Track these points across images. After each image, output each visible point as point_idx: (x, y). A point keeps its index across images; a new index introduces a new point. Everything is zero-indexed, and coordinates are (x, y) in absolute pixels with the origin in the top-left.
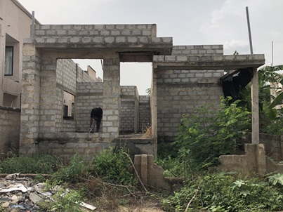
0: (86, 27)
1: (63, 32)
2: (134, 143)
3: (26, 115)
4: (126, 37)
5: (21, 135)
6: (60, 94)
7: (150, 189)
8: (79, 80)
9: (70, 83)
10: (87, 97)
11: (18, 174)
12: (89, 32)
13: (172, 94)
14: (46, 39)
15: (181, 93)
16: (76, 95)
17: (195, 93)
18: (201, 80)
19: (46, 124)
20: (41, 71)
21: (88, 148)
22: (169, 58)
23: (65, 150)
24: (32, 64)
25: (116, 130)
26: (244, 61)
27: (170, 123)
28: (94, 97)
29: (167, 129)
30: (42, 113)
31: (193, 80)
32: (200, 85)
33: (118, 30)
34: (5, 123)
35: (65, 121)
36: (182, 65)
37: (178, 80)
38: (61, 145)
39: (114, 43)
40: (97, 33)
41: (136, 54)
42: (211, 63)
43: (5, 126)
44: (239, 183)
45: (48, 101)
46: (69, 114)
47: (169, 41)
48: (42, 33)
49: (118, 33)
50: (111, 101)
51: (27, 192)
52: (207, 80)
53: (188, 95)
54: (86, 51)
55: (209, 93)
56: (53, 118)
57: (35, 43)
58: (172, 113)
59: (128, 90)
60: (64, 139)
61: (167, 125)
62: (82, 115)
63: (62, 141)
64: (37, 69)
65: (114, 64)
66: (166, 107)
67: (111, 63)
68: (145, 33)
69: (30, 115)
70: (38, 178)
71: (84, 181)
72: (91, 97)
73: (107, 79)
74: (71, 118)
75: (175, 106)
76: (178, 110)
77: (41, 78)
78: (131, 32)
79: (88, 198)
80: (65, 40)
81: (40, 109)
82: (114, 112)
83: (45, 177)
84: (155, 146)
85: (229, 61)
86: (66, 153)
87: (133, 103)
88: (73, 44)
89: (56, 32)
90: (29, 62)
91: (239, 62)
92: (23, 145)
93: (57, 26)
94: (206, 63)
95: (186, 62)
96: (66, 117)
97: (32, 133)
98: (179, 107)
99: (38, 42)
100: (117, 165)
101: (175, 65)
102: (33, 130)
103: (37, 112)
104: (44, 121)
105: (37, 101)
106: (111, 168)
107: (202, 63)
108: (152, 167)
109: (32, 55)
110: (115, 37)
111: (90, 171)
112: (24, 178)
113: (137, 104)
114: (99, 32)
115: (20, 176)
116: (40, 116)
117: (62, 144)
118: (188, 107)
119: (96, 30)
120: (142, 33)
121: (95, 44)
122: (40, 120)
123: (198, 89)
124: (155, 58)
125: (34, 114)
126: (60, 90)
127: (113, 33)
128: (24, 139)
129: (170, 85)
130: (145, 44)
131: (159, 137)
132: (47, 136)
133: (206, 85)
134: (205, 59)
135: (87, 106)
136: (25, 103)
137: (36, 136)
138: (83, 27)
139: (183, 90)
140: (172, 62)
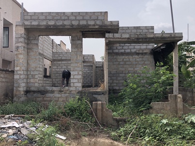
0: (59, 14)
1: (43, 17)
2: (93, 94)
3: (18, 74)
4: (87, 20)
5: (15, 88)
6: (41, 60)
7: (104, 125)
8: (54, 50)
9: (48, 52)
10: (60, 62)
11: (13, 115)
12: (61, 17)
13: (119, 60)
14: (31, 22)
15: (125, 60)
16: (53, 61)
17: (134, 59)
18: (139, 51)
19: (32, 81)
20: (28, 44)
21: (61, 97)
22: (116, 35)
23: (45, 99)
24: (22, 40)
25: (80, 85)
26: (169, 37)
27: (117, 80)
28: (65, 62)
29: (115, 84)
30: (29, 73)
31: (133, 51)
32: (138, 54)
33: (81, 16)
34: (4, 80)
35: (45, 79)
36: (126, 40)
37: (123, 51)
38: (42, 96)
39: (78, 25)
40: (66, 18)
41: (94, 32)
42: (146, 39)
43: (4, 82)
44: (165, 121)
45: (33, 65)
46: (48, 74)
47: (116, 24)
48: (29, 18)
49: (81, 18)
50: (76, 65)
51: (19, 127)
52: (143, 51)
53: (129, 61)
54: (59, 31)
55: (144, 59)
56: (36, 77)
57: (24, 25)
58: (119, 73)
59: (88, 58)
60: (44, 91)
61: (115, 81)
62: (56, 75)
63: (43, 92)
64: (25, 43)
65: (78, 40)
66: (114, 69)
67: (77, 39)
68: (100, 18)
69: (21, 75)
70: (27, 118)
71: (58, 120)
72: (63, 62)
73: (74, 50)
74: (49, 77)
75: (120, 69)
76: (123, 72)
77: (28, 49)
78: (90, 17)
79: (61, 131)
80: (44, 23)
81: (27, 70)
82: (78, 73)
83: (31, 117)
84: (107, 96)
85: (158, 38)
86: (45, 101)
87: (92, 66)
88: (50, 26)
89: (38, 17)
90: (20, 38)
91: (165, 38)
92: (16, 95)
93: (39, 13)
94: (142, 38)
95: (128, 38)
96: (45, 76)
97: (22, 87)
98: (123, 69)
99: (26, 24)
100: (81, 109)
101: (121, 40)
102: (23, 85)
103: (25, 73)
104: (30, 79)
105: (26, 65)
106: (77, 111)
107: (140, 39)
108: (104, 110)
109: (22, 33)
110: (79, 20)
111: (62, 113)
112: (17, 118)
113: (94, 67)
114: (68, 17)
115: (14, 117)
116: (28, 75)
117: (43, 94)
118: (130, 69)
119: (66, 16)
120: (98, 18)
121: (65, 25)
122: (27, 78)
123: (136, 56)
124: (107, 35)
126: (41, 57)
127: (78, 18)
128: (17, 91)
129: (117, 54)
130: (100, 26)
131: (110, 90)
132: (32, 89)
133: (142, 54)
134: (141, 36)
135: (60, 69)
136: (17, 66)
137: (25, 89)
138: (57, 13)
139: (127, 57)
140: (118, 38)
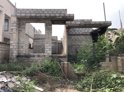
0: (38, 10)
1: (29, 12)
2: (58, 57)
3: (13, 46)
4: (55, 14)
5: (10, 54)
6: (27, 38)
10: (38, 40)
11: (5, 72)
12: (39, 12)
13: (72, 38)
14: (21, 14)
17: (81, 38)
18: (84, 33)
19: (21, 49)
20: (19, 28)
23: (29, 60)
24: (15, 25)
26: (103, 24)
27: (71, 50)
29: (70, 52)
30: (19, 45)
31: (80, 33)
33: (51, 11)
34: (4, 49)
36: (78, 25)
37: (75, 33)
38: (27, 59)
39: (50, 16)
40: (42, 12)
41: (59, 21)
44: (115, 76)
45: (22, 40)
50: (48, 40)
52: (86, 33)
53: (78, 39)
55: (87, 38)
56: (24, 47)
57: (16, 16)
58: (72, 46)
59: (54, 38)
60: (28, 56)
64: (17, 27)
65: (50, 25)
66: (70, 43)
68: (62, 13)
69: (14, 46)
70: (15, 74)
72: (40, 40)
73: (47, 31)
74: (32, 48)
75: (73, 43)
76: (75, 45)
77: (19, 31)
78: (57, 12)
80: (29, 15)
81: (18, 43)
82: (50, 45)
83: (18, 73)
86: (29, 62)
88: (33, 16)
89: (25, 12)
91: (101, 24)
92: (11, 58)
93: (26, 9)
95: (80, 24)
96: (30, 48)
97: (15, 53)
98: (75, 43)
105: (17, 40)
110: (50, 14)
113: (57, 43)
114: (44, 12)
116: (19, 46)
118: (78, 43)
121: (42, 16)
122: (18, 48)
123: (82, 36)
124: (67, 22)
125: (16, 45)
127: (49, 12)
128: (11, 56)
129: (72, 35)
130: (63, 17)
133: (86, 35)
134: (87, 24)
136: (12, 41)
137: (17, 54)
138: (37, 10)
139: (77, 37)
140: (74, 24)
